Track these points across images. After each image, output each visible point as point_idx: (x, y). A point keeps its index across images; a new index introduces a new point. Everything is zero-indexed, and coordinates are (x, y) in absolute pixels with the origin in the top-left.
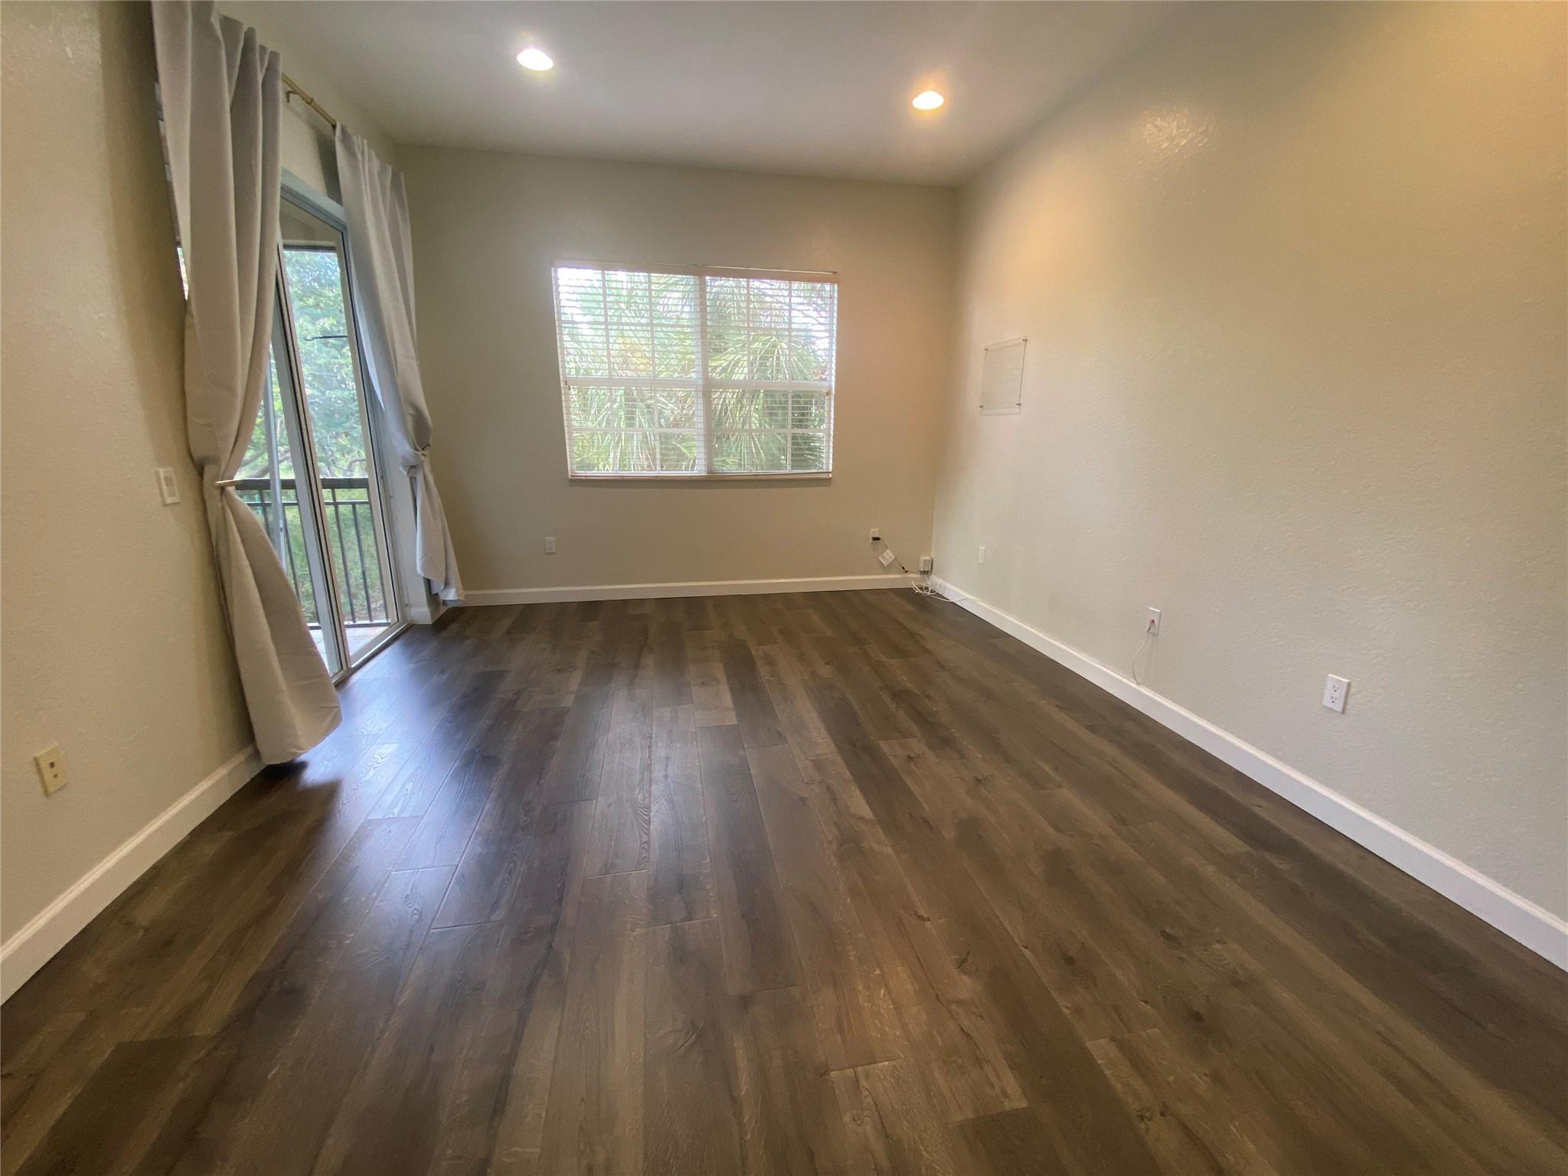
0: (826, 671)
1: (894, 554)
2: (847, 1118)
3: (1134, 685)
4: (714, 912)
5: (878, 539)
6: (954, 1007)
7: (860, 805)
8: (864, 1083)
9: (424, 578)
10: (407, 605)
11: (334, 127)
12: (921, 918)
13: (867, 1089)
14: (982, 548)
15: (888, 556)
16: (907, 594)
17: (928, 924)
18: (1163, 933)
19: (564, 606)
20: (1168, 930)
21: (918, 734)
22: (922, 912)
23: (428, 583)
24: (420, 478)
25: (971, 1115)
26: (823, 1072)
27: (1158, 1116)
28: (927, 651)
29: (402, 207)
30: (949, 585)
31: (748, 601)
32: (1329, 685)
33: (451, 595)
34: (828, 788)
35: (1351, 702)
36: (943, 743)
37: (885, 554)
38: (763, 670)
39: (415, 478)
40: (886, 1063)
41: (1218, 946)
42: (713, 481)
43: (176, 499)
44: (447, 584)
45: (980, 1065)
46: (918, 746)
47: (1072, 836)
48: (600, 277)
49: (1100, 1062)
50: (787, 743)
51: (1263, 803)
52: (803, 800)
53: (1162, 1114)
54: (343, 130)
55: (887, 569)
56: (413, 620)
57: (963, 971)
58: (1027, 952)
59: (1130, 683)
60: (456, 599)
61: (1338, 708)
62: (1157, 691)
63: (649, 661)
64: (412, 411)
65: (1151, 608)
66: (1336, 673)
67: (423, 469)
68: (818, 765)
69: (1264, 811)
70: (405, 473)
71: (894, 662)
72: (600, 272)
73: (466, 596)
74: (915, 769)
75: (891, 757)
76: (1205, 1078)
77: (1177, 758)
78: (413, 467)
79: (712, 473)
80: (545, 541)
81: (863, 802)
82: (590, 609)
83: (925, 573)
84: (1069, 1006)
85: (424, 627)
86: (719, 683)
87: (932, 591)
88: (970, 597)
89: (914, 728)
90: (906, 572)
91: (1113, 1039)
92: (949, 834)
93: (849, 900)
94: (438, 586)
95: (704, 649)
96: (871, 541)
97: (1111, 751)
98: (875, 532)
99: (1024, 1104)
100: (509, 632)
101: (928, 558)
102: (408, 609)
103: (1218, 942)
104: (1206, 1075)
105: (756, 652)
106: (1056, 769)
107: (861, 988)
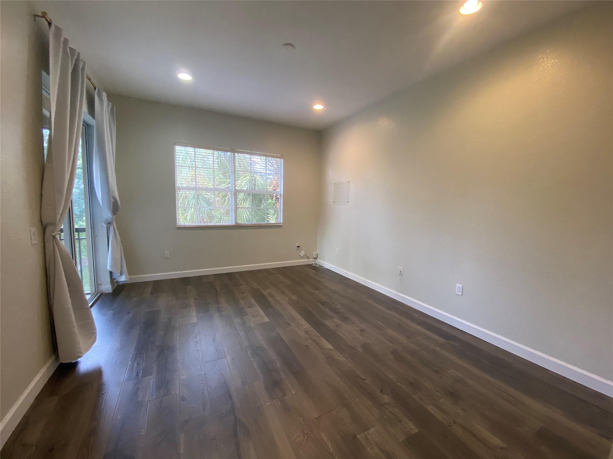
0: (294, 297)
1: (305, 252)
2: (369, 449)
3: (397, 293)
4: (293, 391)
5: (299, 247)
6: (385, 406)
7: (328, 346)
8: (369, 437)
9: (110, 271)
10: (100, 285)
11: (95, 88)
12: (363, 379)
13: (370, 438)
14: (337, 249)
15: (302, 253)
16: (310, 266)
17: (366, 381)
18: (434, 370)
19: (172, 280)
20: (434, 369)
21: (336, 317)
22: (363, 377)
23: (111, 273)
24: (111, 228)
25: (404, 438)
26: (355, 437)
27: (454, 424)
28: (327, 287)
29: (113, 119)
30: (325, 262)
31: (252, 273)
32: (457, 287)
33: (123, 279)
34: (313, 340)
35: (464, 292)
36: (345, 319)
37: (301, 252)
38: (270, 299)
39: (109, 228)
40: (373, 428)
41: (449, 371)
42: (238, 227)
43: (36, 242)
44: (121, 274)
45: (400, 422)
46: (338, 321)
47: (397, 344)
48: (193, 150)
49: (432, 412)
50: (292, 326)
51: (444, 326)
52: (307, 346)
53: (454, 423)
54: (99, 90)
55: (302, 258)
56: (103, 291)
57: (383, 394)
58: (399, 384)
59: (395, 292)
60: (125, 280)
61: (460, 294)
62: (404, 294)
63: (222, 300)
64: (112, 200)
65: (400, 267)
66: (459, 284)
67: (113, 224)
68: (306, 332)
69: (445, 329)
70: (105, 226)
71: (317, 292)
72: (194, 148)
73: (130, 279)
74: (340, 329)
75: (331, 326)
76: (461, 410)
77: (416, 315)
78: (109, 223)
79: (237, 223)
80: (164, 252)
81: (327, 343)
82: (185, 281)
83: (315, 258)
84: (417, 398)
85: (107, 294)
86: (255, 306)
87: (319, 265)
88: (334, 266)
89: (334, 315)
90: (309, 258)
91: (433, 405)
92: (360, 350)
93: (338, 378)
94: (116, 275)
95: (243, 293)
96: (296, 248)
97: (396, 315)
98: (298, 244)
99: (417, 431)
100: (152, 293)
101: (316, 253)
102: (100, 286)
103: (448, 370)
104: (461, 409)
105: (265, 293)
106: (383, 323)
107: (354, 406)
